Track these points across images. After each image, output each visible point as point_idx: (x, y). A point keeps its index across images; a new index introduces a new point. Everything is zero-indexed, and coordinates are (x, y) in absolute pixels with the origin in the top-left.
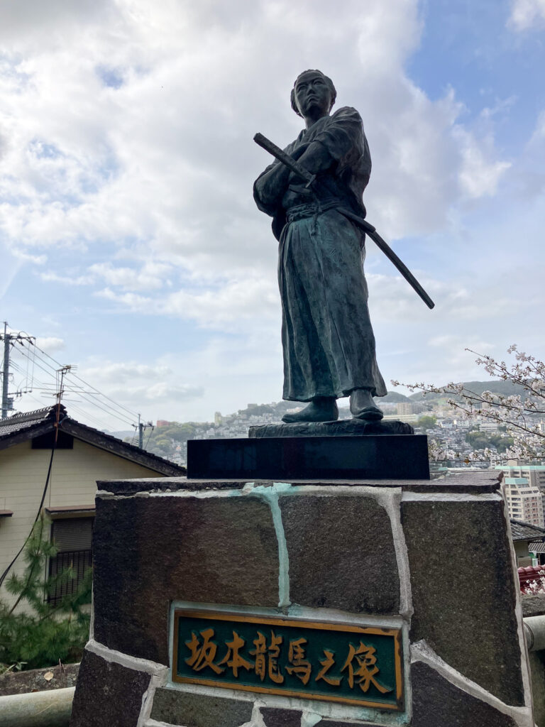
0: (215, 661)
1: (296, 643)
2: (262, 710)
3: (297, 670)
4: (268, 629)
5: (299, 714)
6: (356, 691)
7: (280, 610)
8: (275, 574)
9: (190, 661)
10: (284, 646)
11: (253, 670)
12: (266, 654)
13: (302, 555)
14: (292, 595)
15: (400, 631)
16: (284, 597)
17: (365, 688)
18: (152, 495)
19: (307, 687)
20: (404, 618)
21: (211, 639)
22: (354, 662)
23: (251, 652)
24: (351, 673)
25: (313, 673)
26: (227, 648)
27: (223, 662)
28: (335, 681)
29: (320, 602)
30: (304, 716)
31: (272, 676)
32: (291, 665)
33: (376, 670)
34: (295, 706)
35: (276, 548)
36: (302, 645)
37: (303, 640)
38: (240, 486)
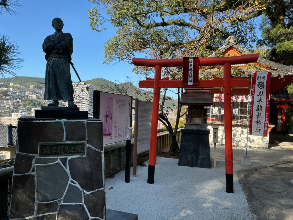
0: (49, 152)
1: (67, 147)
2: (60, 158)
3: (66, 151)
4: (61, 145)
5: (67, 158)
6: (78, 153)
7: (63, 141)
8: (63, 135)
9: (43, 153)
10: (64, 148)
11: (58, 153)
12: (60, 149)
13: (68, 132)
14: (66, 139)
15: (85, 143)
16: (64, 139)
17: (79, 152)
18: (34, 121)
19: (69, 153)
20: (86, 141)
21: (49, 148)
22: (77, 148)
23: (57, 149)
24: (77, 150)
25: (70, 151)
26: (52, 149)
27: (51, 152)
28: (74, 152)
29: (71, 140)
30: (68, 158)
31: (62, 153)
32: (65, 150)
33: (81, 149)
34: (66, 157)
35: (63, 131)
36: (68, 147)
37: (68, 146)
38: (55, 120)
